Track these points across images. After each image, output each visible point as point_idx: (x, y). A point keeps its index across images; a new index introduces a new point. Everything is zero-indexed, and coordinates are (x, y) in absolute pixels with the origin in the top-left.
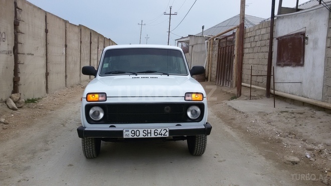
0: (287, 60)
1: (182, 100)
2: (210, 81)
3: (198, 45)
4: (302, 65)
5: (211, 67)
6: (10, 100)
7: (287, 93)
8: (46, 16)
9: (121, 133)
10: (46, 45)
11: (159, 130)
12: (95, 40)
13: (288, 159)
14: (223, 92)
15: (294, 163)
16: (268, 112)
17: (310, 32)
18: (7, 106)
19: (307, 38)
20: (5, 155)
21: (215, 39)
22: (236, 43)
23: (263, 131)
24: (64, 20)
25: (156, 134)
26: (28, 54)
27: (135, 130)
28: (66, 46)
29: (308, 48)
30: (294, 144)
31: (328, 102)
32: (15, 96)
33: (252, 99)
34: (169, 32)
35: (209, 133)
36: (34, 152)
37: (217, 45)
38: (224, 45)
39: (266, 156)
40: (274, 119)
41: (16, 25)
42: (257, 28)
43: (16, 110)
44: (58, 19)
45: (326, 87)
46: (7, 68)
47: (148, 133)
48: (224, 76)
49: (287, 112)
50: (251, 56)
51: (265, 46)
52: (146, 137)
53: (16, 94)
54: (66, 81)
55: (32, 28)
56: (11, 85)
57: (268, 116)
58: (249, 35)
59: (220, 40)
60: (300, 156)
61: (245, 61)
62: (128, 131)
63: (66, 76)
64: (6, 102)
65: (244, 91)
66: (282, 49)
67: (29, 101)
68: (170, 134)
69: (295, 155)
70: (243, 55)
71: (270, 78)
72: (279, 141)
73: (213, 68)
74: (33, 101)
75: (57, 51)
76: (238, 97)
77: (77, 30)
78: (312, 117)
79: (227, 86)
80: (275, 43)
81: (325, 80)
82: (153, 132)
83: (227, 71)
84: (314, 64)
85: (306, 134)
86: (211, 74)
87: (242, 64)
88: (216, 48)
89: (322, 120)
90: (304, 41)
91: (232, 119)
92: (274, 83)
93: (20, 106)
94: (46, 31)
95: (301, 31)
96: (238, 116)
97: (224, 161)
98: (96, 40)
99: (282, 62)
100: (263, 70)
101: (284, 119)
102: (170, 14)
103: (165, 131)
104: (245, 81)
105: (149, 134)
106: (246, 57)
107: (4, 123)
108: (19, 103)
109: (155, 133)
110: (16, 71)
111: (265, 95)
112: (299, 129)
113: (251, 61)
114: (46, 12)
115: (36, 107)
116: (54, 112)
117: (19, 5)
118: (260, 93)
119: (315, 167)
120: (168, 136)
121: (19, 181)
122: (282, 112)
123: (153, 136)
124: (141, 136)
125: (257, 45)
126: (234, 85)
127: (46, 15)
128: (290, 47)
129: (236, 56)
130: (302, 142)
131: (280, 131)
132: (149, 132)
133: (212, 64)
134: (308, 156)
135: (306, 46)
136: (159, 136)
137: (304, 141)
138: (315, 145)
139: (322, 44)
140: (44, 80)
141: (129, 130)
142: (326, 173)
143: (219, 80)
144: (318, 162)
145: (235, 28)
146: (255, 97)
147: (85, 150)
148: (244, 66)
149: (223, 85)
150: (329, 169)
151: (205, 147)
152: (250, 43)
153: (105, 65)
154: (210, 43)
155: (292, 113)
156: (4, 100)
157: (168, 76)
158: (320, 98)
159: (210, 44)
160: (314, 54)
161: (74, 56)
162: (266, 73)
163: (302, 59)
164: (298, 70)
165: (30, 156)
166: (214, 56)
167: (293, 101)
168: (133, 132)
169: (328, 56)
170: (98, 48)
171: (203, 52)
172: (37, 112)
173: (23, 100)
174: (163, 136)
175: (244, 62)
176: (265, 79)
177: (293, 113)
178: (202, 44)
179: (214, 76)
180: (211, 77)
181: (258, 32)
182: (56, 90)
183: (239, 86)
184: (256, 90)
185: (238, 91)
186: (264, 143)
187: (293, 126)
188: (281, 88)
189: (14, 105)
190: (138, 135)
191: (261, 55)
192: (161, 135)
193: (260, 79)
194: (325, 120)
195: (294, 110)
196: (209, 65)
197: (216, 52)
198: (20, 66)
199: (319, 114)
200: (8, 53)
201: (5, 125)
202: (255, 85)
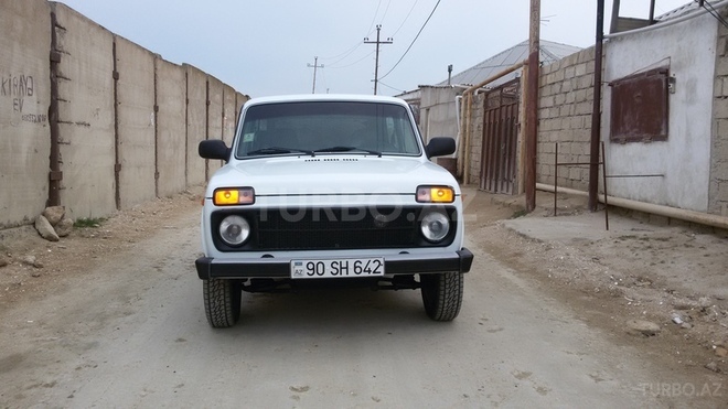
0: (632, 128)
1: (411, 202)
2: (469, 183)
3: (441, 107)
4: (665, 138)
5: (470, 152)
6: (44, 219)
7: (634, 199)
8: (114, 44)
9: (286, 267)
10: (116, 105)
11: (365, 262)
12: (216, 97)
13: (636, 326)
14: (497, 204)
15: (648, 334)
16: (594, 240)
17: (680, 67)
18: (36, 233)
19: (673, 80)
20: (43, 324)
21: (476, 93)
22: (522, 99)
23: (583, 275)
24: (150, 53)
25: (358, 270)
26: (78, 124)
27: (315, 262)
28: (156, 109)
29: (677, 102)
30: (649, 298)
31: (720, 214)
32: (53, 211)
33: (560, 215)
34: (376, 81)
35: (467, 269)
36: (102, 319)
37: (481, 105)
38: (498, 104)
39: (588, 322)
40: (605, 253)
41: (54, 61)
42: (566, 64)
43: (56, 240)
44: (139, 51)
45: (716, 182)
46: (36, 151)
47: (341, 268)
48: (497, 170)
49: (634, 237)
50: (555, 124)
51: (585, 101)
52: (339, 275)
53: (55, 208)
54: (156, 185)
55: (86, 68)
56: (44, 189)
57: (593, 247)
58: (549, 79)
59: (487, 94)
60: (660, 320)
61: (543, 135)
62: (301, 264)
63: (157, 174)
64: (34, 224)
65: (540, 199)
66: (622, 106)
67: (80, 224)
68: (386, 271)
69: (649, 318)
70: (537, 123)
71: (597, 169)
72: (617, 295)
73: (474, 155)
74: (90, 223)
75: (137, 118)
76: (528, 212)
77: (178, 75)
78: (687, 246)
79: (505, 191)
80: (607, 94)
81: (713, 167)
82: (351, 267)
83: (505, 159)
84: (688, 135)
85: (674, 280)
86: (469, 167)
87: (535, 142)
88: (480, 111)
89: (709, 251)
90: (667, 86)
91: (516, 255)
92: (605, 176)
93: (63, 233)
94: (116, 76)
95: (659, 66)
96: (529, 248)
97: (501, 330)
98: (218, 97)
99: (621, 134)
100: (581, 153)
101: (627, 252)
102: (378, 43)
103: (377, 263)
104: (544, 178)
105: (344, 271)
106: (544, 126)
107: (34, 266)
108: (60, 226)
109: (355, 267)
110: (54, 160)
111: (586, 207)
112: (659, 271)
113: (555, 136)
114: (114, 36)
115: (97, 236)
116: (137, 245)
117: (61, 19)
118: (575, 203)
119: (692, 340)
120: (382, 274)
121: (79, 368)
122: (623, 238)
123: (352, 274)
124: (327, 275)
125: (569, 101)
126: (520, 189)
127: (115, 41)
128: (637, 100)
129: (523, 125)
130: (666, 294)
131: (618, 274)
132: (344, 265)
133: (471, 146)
134: (678, 320)
135: (672, 98)
136: (363, 274)
137: (670, 292)
138: (691, 298)
139: (705, 90)
140: (112, 180)
141: (303, 264)
142: (715, 351)
143: (488, 181)
144: (699, 329)
145: (519, 66)
146: (565, 209)
147: (210, 308)
148: (541, 148)
149: (496, 190)
150: (719, 343)
151: (459, 301)
152: (552, 98)
153: (246, 136)
154: (466, 101)
155: (644, 239)
156: (30, 219)
157: (380, 156)
158: (705, 206)
159: (466, 104)
160: (690, 113)
161: (173, 132)
162: (587, 159)
163: (663, 126)
164: (655, 149)
165: (93, 324)
166: (475, 129)
167: (648, 217)
168: (311, 266)
169: (718, 116)
170: (223, 116)
171: (452, 121)
172: (99, 244)
173: (69, 220)
174: (372, 274)
175: (539, 139)
176: (587, 172)
177: (646, 239)
178: (448, 103)
179: (475, 173)
180: (469, 175)
181: (570, 73)
182: (137, 203)
183: (531, 191)
184: (566, 196)
185: (528, 198)
186: (586, 298)
187: (648, 264)
188: (621, 190)
189: (51, 230)
190: (320, 271)
191: (577, 120)
192: (369, 271)
193: (575, 173)
194: (714, 251)
195: (649, 234)
196: (464, 148)
197: (479, 121)
198: (62, 149)
199: (701, 239)
200: (39, 120)
201: (35, 270)
202: (566, 186)
